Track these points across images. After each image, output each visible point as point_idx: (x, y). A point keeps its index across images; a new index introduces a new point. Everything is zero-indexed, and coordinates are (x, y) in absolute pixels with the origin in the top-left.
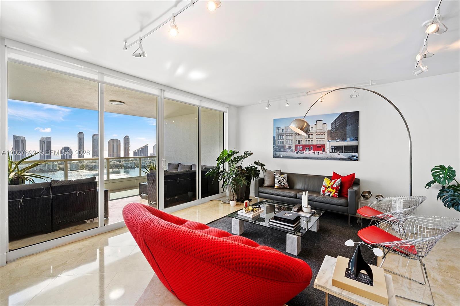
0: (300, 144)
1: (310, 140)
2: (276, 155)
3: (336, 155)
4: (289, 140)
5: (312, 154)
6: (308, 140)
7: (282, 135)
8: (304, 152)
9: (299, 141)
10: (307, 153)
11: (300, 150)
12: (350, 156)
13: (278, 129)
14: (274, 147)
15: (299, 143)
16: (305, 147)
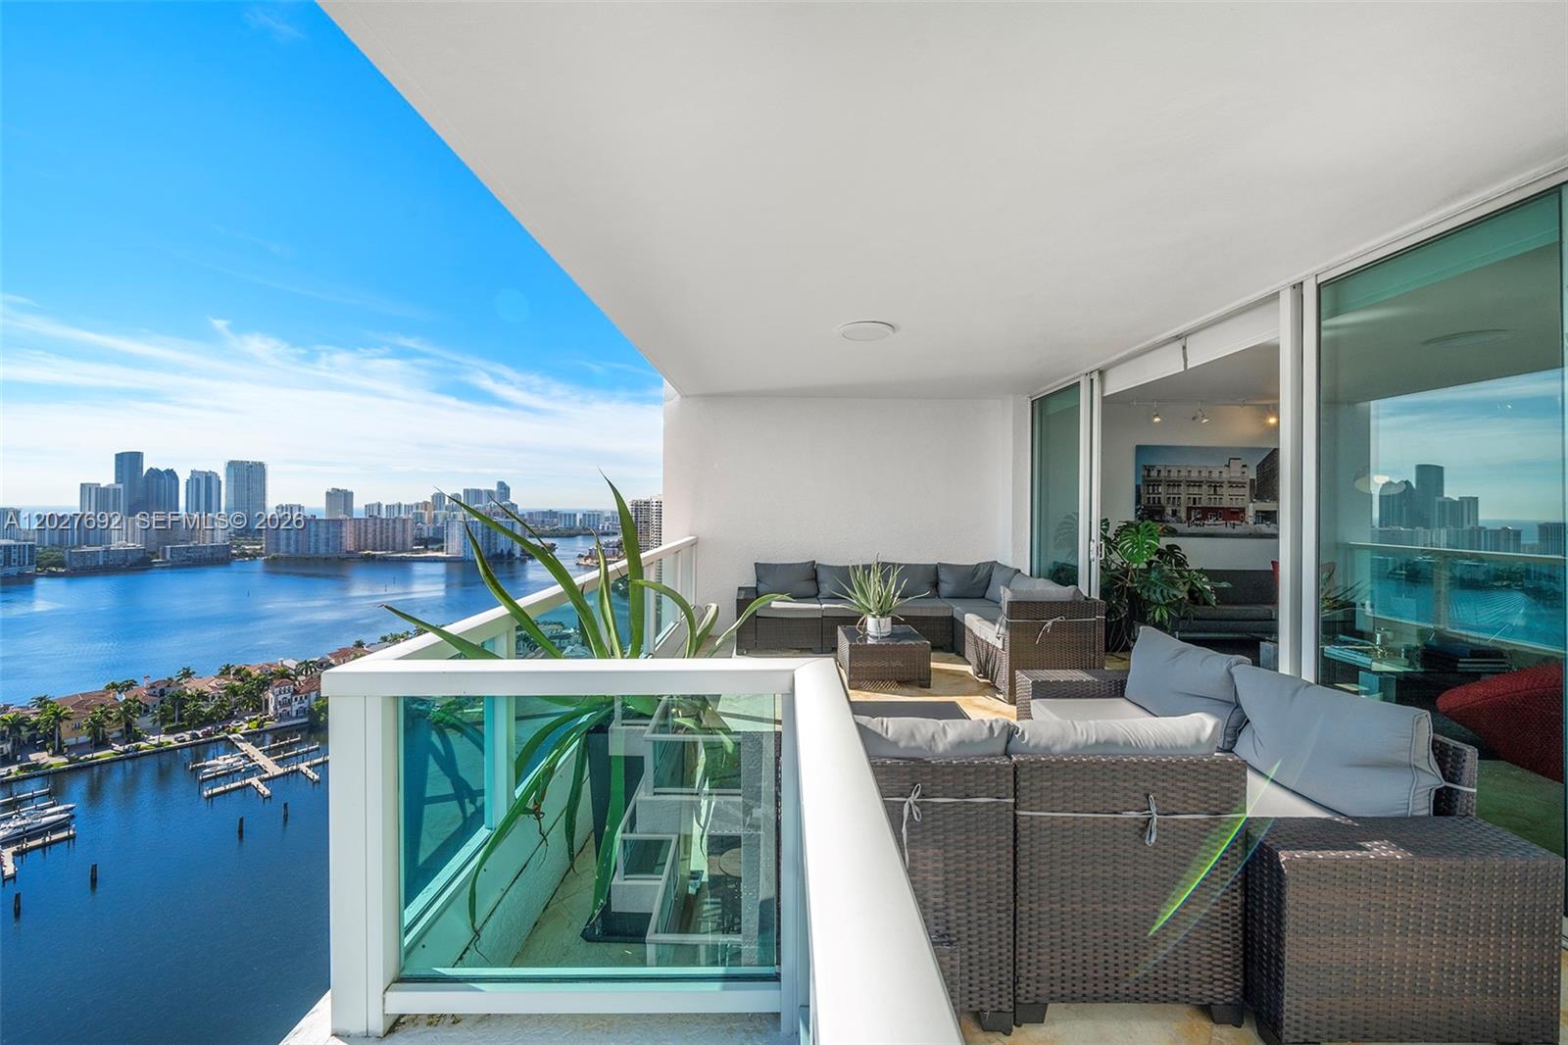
0: (1196, 505)
1: (1217, 497)
4: (1172, 496)
5: (1221, 526)
6: (1212, 497)
7: (1156, 483)
8: (1206, 522)
9: (1194, 499)
10: (1212, 525)
11: (1197, 519)
13: (1149, 469)
14: (1137, 510)
15: (1194, 503)
16: (1207, 512)
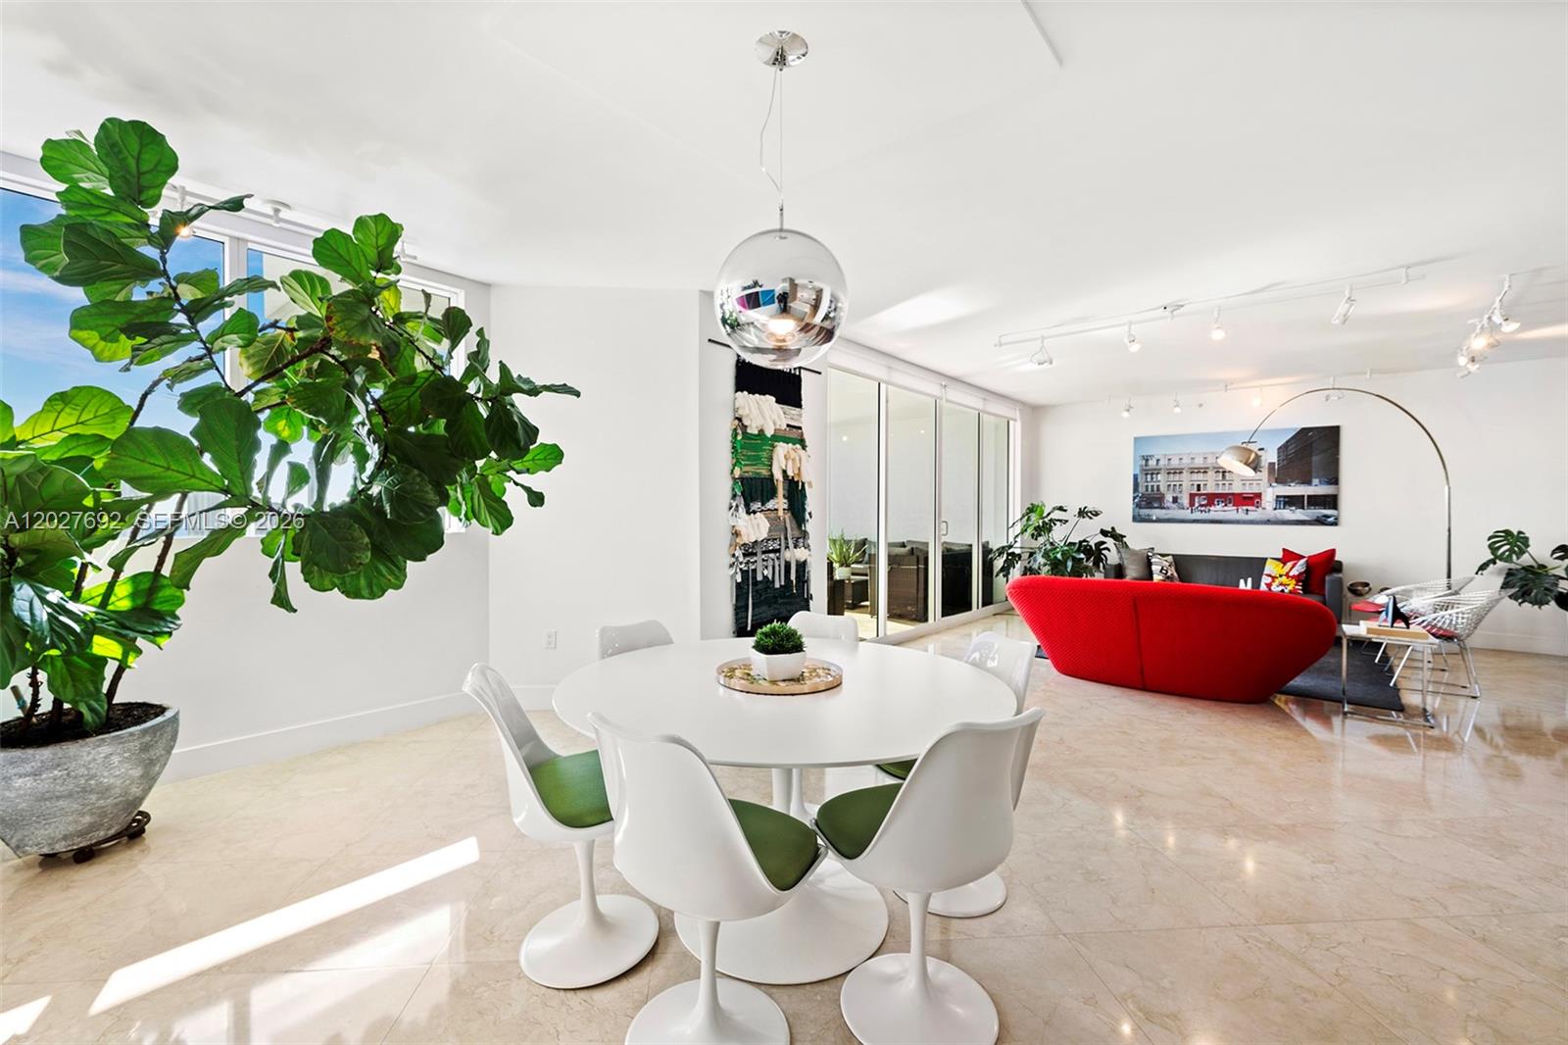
0: (1202, 491)
1: (1227, 483)
2: (1139, 515)
3: (1288, 514)
4: (1172, 484)
5: (1231, 512)
6: (1220, 483)
7: (1155, 472)
8: (1212, 508)
9: (1199, 486)
10: (1218, 511)
11: (1202, 506)
12: (1319, 515)
13: (1147, 459)
14: (1134, 498)
15: (1199, 489)
16: (1212, 499)
